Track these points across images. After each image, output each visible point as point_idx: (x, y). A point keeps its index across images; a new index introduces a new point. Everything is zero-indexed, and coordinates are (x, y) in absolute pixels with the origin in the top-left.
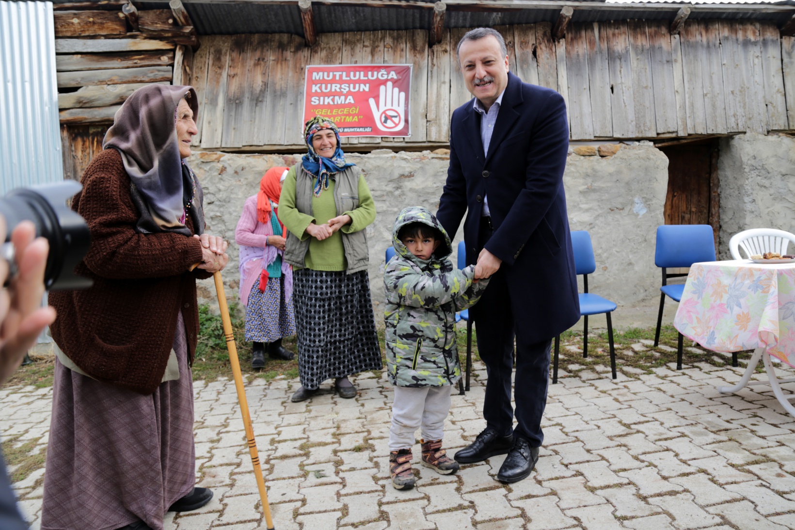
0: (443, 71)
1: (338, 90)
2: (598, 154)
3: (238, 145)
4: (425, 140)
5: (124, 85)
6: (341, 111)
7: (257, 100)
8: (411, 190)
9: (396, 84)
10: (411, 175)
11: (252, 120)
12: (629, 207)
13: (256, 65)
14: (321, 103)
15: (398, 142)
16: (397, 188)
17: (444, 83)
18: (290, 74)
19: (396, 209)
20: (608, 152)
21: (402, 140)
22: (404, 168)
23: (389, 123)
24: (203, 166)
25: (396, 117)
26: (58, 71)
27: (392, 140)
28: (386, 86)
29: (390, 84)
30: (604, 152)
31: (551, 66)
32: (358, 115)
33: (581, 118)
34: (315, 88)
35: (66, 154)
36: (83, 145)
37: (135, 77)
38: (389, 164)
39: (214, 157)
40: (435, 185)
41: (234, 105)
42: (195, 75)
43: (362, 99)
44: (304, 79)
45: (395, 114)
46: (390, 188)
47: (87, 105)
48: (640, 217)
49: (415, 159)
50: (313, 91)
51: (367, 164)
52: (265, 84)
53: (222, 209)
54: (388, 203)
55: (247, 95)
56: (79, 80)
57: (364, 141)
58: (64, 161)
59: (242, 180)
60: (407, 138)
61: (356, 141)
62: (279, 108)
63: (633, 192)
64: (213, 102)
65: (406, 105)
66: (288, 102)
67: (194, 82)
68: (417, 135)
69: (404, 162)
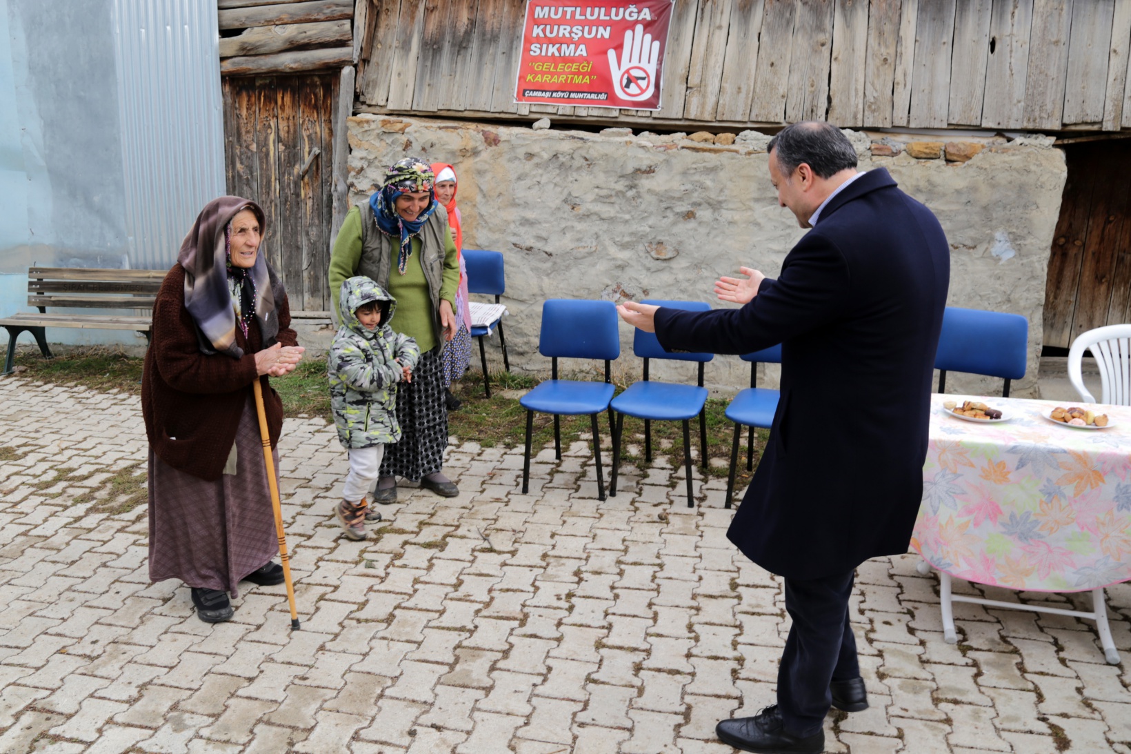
0: (720, 8)
1: (567, 35)
2: (942, 157)
3: (432, 108)
4: (680, 117)
5: (296, 26)
6: (569, 67)
7: (461, 46)
8: (649, 191)
9: (649, 29)
10: (650, 171)
11: (452, 74)
12: (985, 246)
14: (543, 54)
15: (642, 117)
16: (631, 187)
17: (720, 27)
18: (506, 9)
19: (627, 217)
20: (959, 156)
21: (648, 114)
22: (641, 159)
23: (633, 89)
24: (384, 137)
25: (644, 79)
26: (220, 8)
27: (634, 113)
28: (633, 31)
29: (639, 28)
30: (951, 154)
31: (890, 5)
32: (590, 74)
33: (931, 93)
34: (537, 31)
35: (228, 114)
36: (249, 101)
37: (308, 15)
38: (621, 152)
39: (399, 126)
40: (683, 188)
41: (431, 51)
42: (384, 7)
43: (599, 50)
44: (523, 16)
45: (643, 75)
46: (620, 186)
47: (252, 53)
48: (1001, 263)
49: (657, 147)
50: (534, 35)
51: (591, 151)
52: (472, 23)
54: (617, 207)
55: (448, 37)
56: (243, 20)
57: (595, 113)
58: (226, 123)
59: (431, 159)
60: (656, 112)
61: (585, 112)
62: (487, 58)
63: (994, 223)
64: (405, 46)
65: (660, 61)
66: (500, 51)
67: (383, 16)
68: (670, 109)
69: (641, 151)
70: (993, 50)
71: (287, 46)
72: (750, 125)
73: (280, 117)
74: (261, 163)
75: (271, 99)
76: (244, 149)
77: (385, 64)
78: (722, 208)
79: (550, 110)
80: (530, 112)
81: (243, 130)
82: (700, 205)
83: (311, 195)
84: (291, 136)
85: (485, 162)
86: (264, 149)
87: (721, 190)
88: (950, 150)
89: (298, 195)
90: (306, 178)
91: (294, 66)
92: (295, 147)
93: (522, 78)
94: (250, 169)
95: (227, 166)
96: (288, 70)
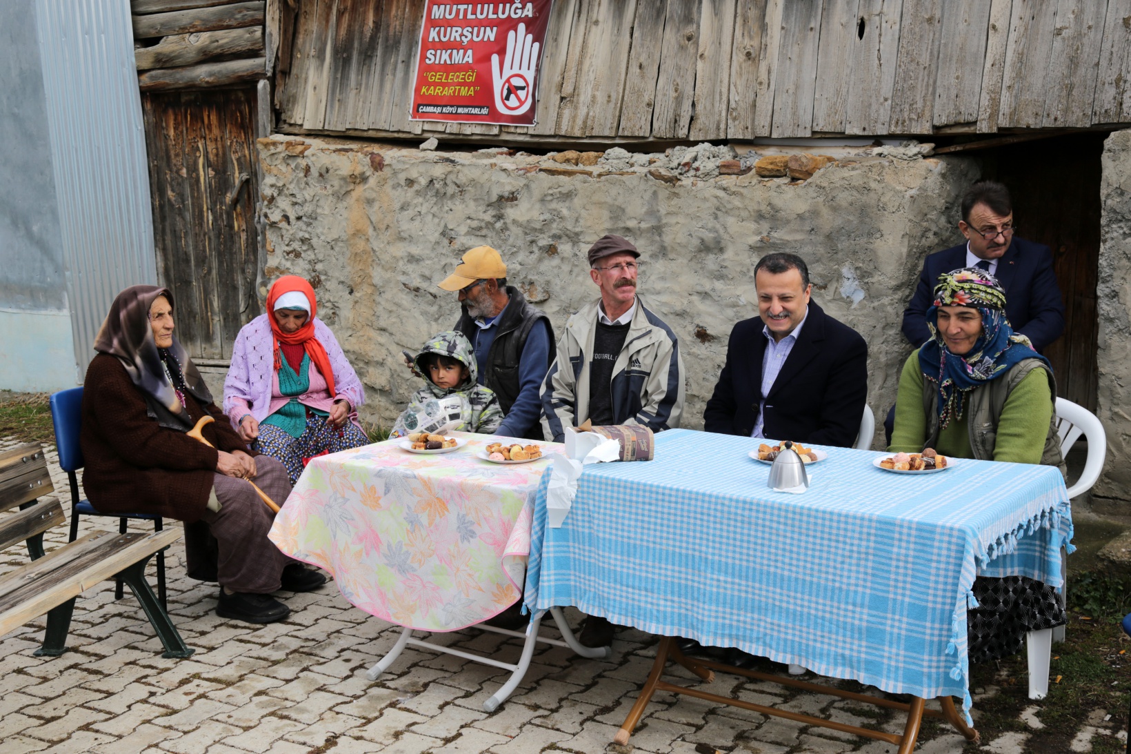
1: (458, 39)
2: (786, 174)
4: (553, 133)
5: (208, 34)
6: (457, 77)
7: (367, 55)
8: (515, 222)
9: (530, 28)
10: (513, 198)
11: (358, 87)
12: (835, 285)
14: (437, 61)
15: (519, 134)
16: (498, 218)
18: (407, 9)
20: (801, 172)
21: (525, 131)
22: (503, 184)
23: (513, 102)
24: (290, 162)
25: (523, 88)
26: (133, 14)
27: (512, 130)
28: (516, 31)
29: (522, 27)
32: (474, 84)
33: (795, 93)
34: (433, 34)
35: (152, 134)
36: (175, 120)
37: (220, 21)
38: (486, 176)
39: (301, 148)
40: (542, 218)
41: (341, 60)
42: (302, 9)
43: (484, 55)
44: (422, 17)
45: (522, 84)
46: (488, 217)
47: (167, 65)
48: (854, 306)
49: (519, 170)
50: (431, 40)
51: (460, 175)
52: (377, 26)
53: (309, 229)
55: (356, 44)
56: (159, 27)
57: (478, 130)
59: (328, 187)
60: (532, 129)
61: (472, 129)
62: (389, 68)
63: (840, 255)
64: (320, 56)
65: (538, 70)
66: (401, 58)
67: (302, 20)
68: (544, 126)
69: (503, 174)
70: (861, 34)
71: (201, 57)
72: (618, 141)
73: (208, 137)
74: (192, 190)
75: (197, 118)
76: (175, 175)
77: (304, 76)
78: (579, 241)
79: (440, 128)
80: (423, 131)
81: (172, 153)
82: (560, 237)
83: (244, 227)
84: (220, 160)
85: (372, 189)
86: (194, 175)
87: (577, 220)
88: (794, 165)
89: (232, 227)
90: (237, 208)
91: (210, 79)
92: (225, 172)
93: (418, 90)
94: (181, 196)
96: (204, 85)
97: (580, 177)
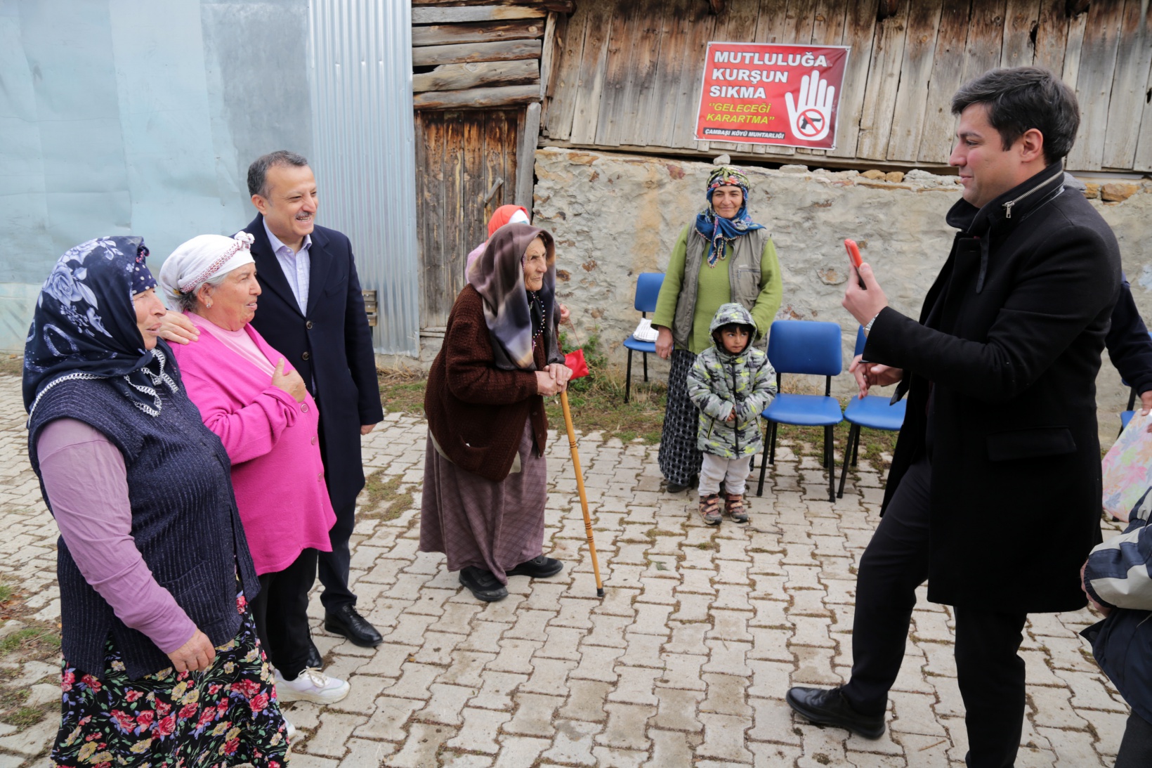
0: (892, 57)
1: (746, 79)
2: (1099, 197)
3: (615, 143)
4: (853, 156)
5: (486, 64)
6: (748, 108)
7: (642, 86)
8: (825, 223)
9: (825, 74)
10: (827, 204)
11: (634, 112)
13: (644, 38)
14: (723, 95)
15: (817, 155)
16: (808, 219)
17: (891, 75)
18: (686, 53)
19: (802, 245)
20: (1116, 196)
21: (823, 153)
22: (820, 194)
23: (809, 129)
24: (571, 169)
25: (818, 120)
26: (414, 46)
27: (809, 152)
28: (810, 76)
29: (816, 74)
30: (1108, 195)
31: (1054, 58)
32: (768, 115)
33: (1087, 139)
34: (717, 74)
35: (419, 145)
36: (437, 133)
37: (499, 54)
38: (800, 186)
39: (586, 159)
40: (857, 221)
41: (614, 90)
42: (568, 48)
43: (776, 92)
44: (703, 60)
45: (818, 117)
46: (798, 218)
47: (443, 88)
49: (835, 183)
50: (714, 78)
51: (772, 185)
52: (654, 65)
53: (590, 224)
54: (793, 236)
55: (630, 78)
56: (436, 57)
57: (773, 150)
58: (417, 153)
59: (617, 190)
60: (830, 151)
61: (761, 150)
62: (669, 98)
64: (588, 85)
65: (835, 105)
66: (681, 91)
67: (566, 57)
68: (844, 148)
69: (820, 186)
70: (1149, 100)
71: (478, 82)
72: (917, 165)
73: (466, 148)
74: (448, 191)
75: (458, 132)
76: (432, 179)
77: (568, 101)
78: (892, 239)
79: (729, 147)
80: (710, 149)
81: (431, 161)
82: (871, 236)
84: (476, 167)
85: (670, 193)
86: (451, 179)
87: (893, 223)
88: (1108, 190)
89: (481, 221)
90: (489, 206)
91: (483, 101)
92: (479, 176)
93: (702, 117)
94: (437, 196)
95: (417, 194)
96: (478, 105)
97: (902, 191)
